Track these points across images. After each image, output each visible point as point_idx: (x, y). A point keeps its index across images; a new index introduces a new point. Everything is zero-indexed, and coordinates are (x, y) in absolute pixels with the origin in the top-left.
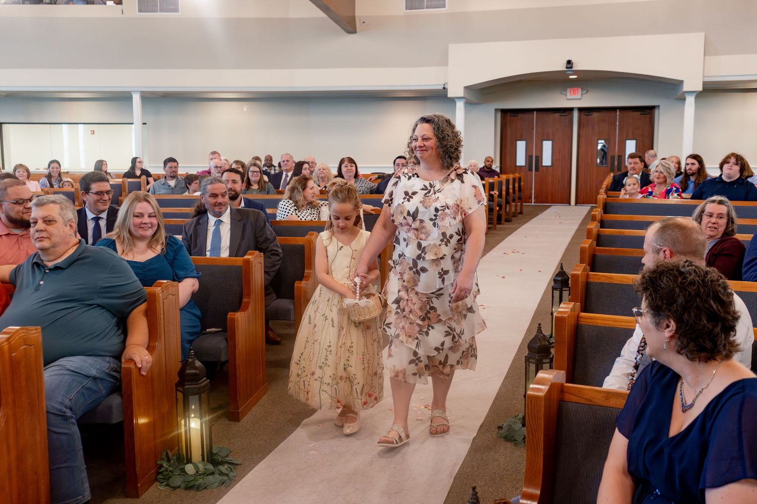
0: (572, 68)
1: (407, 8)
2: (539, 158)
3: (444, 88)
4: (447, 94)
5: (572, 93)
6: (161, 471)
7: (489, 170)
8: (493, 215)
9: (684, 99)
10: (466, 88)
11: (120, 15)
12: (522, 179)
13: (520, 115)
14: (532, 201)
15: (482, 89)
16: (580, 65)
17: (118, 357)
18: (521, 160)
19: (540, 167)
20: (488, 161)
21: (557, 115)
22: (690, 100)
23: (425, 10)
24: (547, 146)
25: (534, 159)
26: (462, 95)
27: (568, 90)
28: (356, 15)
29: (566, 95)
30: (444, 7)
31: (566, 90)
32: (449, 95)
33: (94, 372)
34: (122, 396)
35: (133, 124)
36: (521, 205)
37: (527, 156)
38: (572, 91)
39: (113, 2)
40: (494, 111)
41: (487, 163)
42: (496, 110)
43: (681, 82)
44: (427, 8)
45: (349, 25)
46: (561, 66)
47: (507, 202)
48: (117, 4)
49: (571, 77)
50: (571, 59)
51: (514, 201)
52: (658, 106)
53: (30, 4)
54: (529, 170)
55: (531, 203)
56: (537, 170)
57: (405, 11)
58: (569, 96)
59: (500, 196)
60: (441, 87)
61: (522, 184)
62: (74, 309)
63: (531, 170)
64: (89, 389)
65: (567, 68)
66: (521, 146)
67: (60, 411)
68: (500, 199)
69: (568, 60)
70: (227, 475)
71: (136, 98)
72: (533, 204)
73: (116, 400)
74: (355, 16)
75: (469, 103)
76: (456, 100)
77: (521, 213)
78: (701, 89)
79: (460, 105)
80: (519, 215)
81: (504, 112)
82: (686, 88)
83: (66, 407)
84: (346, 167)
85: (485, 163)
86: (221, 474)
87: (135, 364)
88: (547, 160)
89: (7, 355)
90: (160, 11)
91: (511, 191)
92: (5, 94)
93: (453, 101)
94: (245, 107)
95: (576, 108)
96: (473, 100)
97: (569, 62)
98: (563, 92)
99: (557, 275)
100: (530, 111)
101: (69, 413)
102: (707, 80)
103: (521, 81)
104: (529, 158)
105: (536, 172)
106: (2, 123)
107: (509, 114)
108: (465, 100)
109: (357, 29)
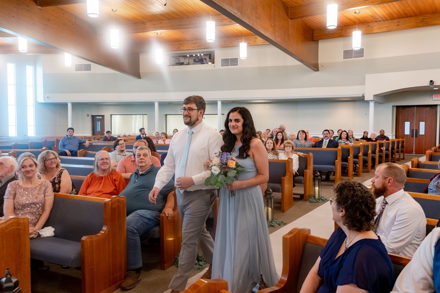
0: (433, 84)
1: (344, 58)
2: (417, 131)
3: (363, 96)
4: (364, 99)
5: (436, 97)
6: (176, 261)
7: (383, 136)
8: (382, 159)
10: (375, 96)
11: (214, 68)
12: (405, 142)
13: (407, 109)
14: (413, 152)
15: (385, 96)
16: (437, 83)
17: (161, 211)
18: (407, 132)
19: (418, 135)
20: (381, 132)
21: (428, 108)
23: (353, 58)
24: (422, 125)
25: (415, 132)
26: (372, 99)
27: (434, 96)
28: (319, 62)
29: (433, 98)
30: (363, 57)
31: (433, 96)
32: (366, 99)
33: (149, 217)
34: (160, 227)
35: (217, 114)
36: (404, 155)
37: (411, 130)
38: (436, 96)
39: (211, 63)
40: (392, 107)
41: (381, 133)
42: (393, 106)
44: (354, 57)
45: (315, 67)
46: (427, 84)
47: (393, 153)
48: (213, 63)
49: (434, 89)
50: (432, 80)
51: (398, 152)
53: (179, 65)
54: (412, 137)
55: (413, 154)
56: (416, 137)
57: (343, 60)
58: (434, 99)
59: (387, 149)
60: (361, 96)
61: (404, 144)
62: (144, 191)
63: (413, 137)
64: (146, 223)
65: (430, 84)
66: (407, 125)
67: (132, 230)
68: (387, 152)
69: (431, 80)
70: (202, 266)
71: (219, 103)
72: (414, 154)
73: (157, 229)
74: (318, 64)
75: (376, 103)
76: (369, 101)
77: (404, 159)
79: (372, 104)
80: (401, 160)
81: (398, 107)
83: (135, 229)
84: (301, 134)
85: (380, 133)
86: (200, 265)
87: (165, 214)
88: (422, 132)
89: (110, 206)
90: (230, 65)
91: (395, 147)
92: (168, 103)
93: (368, 102)
94: (268, 106)
95: (439, 105)
96: (379, 101)
97: (431, 81)
98: (431, 97)
100: (413, 106)
101: (135, 231)
103: (406, 91)
104: (412, 131)
105: (416, 138)
106: (166, 115)
107: (400, 108)
108: (374, 102)
109: (320, 69)
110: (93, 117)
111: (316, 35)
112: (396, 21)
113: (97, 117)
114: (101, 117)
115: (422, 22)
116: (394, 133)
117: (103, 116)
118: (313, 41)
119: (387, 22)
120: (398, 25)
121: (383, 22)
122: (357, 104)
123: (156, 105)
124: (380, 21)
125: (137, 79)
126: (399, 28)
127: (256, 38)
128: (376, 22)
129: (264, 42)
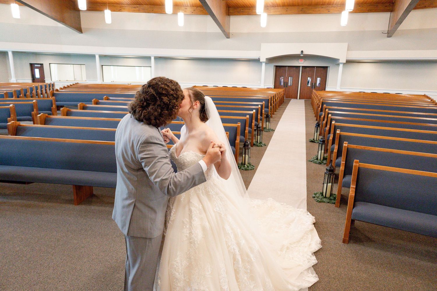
0: (302, 53)
2: (287, 83)
3: (259, 58)
5: (301, 61)
9: (339, 65)
10: (267, 59)
13: (282, 68)
15: (271, 59)
16: (305, 53)
19: (288, 86)
21: (294, 68)
22: (341, 66)
24: (291, 79)
26: (265, 61)
27: (299, 60)
28: (230, 32)
32: (260, 61)
35: (151, 67)
42: (274, 66)
43: (339, 59)
45: (228, 36)
46: (299, 52)
49: (301, 56)
52: (329, 67)
58: (299, 62)
60: (258, 58)
63: (285, 87)
66: (282, 78)
71: (153, 59)
75: (266, 63)
78: (345, 62)
81: (276, 66)
82: (340, 62)
88: (290, 84)
93: (261, 62)
95: (301, 66)
96: (268, 63)
97: (302, 51)
98: (297, 61)
99: (317, 123)
100: (286, 66)
102: (347, 59)
103: (284, 57)
104: (284, 83)
106: (102, 66)
107: (278, 67)
108: (265, 63)
109: (230, 37)
110: (32, 65)
111: (231, 11)
112: (285, 8)
113: (36, 65)
114: (39, 66)
115: (301, 10)
116: (274, 85)
117: (42, 65)
118: (229, 15)
119: (279, 8)
120: (287, 11)
121: (277, 7)
122: (251, 63)
123: (97, 57)
124: (275, 6)
125: (78, 33)
126: (287, 13)
127: (186, 8)
128: (273, 6)
129: (192, 13)
